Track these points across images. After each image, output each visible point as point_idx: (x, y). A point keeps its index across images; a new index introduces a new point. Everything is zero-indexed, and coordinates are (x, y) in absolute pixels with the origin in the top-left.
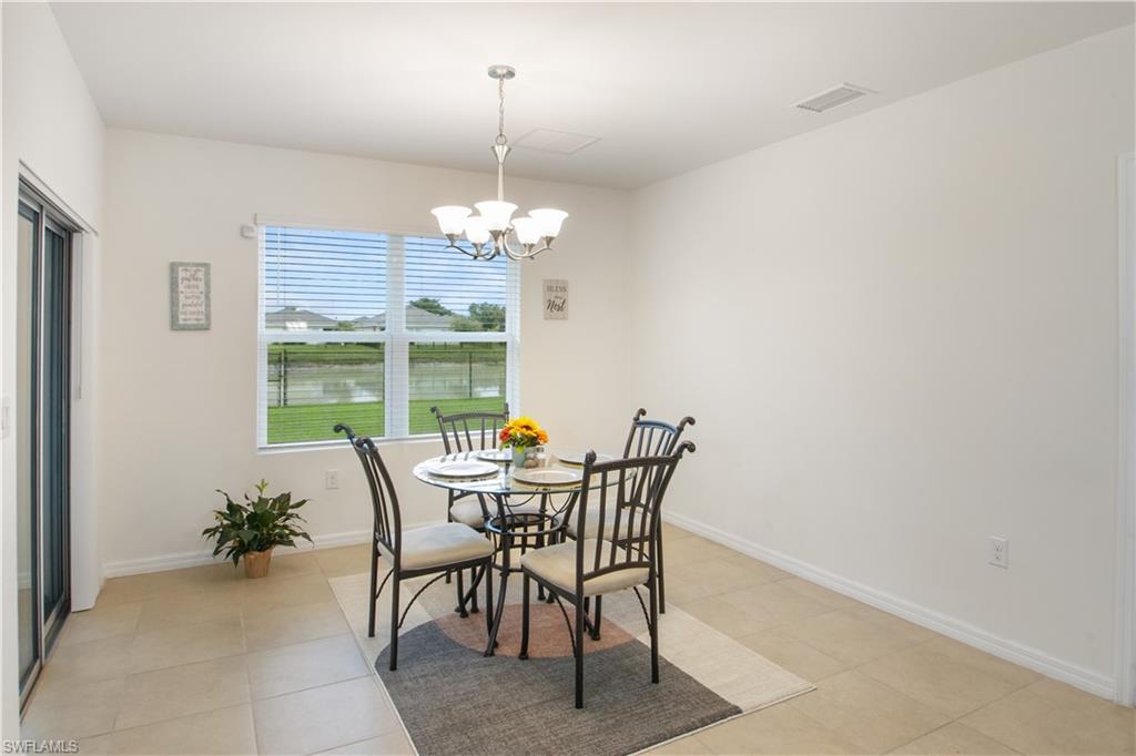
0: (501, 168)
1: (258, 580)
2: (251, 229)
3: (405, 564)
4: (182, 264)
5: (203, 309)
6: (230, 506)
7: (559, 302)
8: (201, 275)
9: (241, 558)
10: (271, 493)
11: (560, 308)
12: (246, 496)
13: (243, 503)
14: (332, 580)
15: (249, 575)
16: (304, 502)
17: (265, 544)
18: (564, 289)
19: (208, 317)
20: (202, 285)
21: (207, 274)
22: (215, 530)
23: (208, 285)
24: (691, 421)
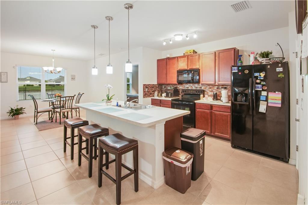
0: (53, 63)
1: (17, 120)
2: (15, 67)
3: (38, 111)
4: (2, 72)
5: (6, 79)
6: (12, 109)
7: (74, 78)
8: (6, 74)
9: (14, 116)
10: (19, 107)
11: (74, 79)
12: (15, 108)
13: (14, 109)
14: (30, 119)
15: (15, 119)
16: (25, 108)
17: (18, 114)
18: (75, 76)
19: (7, 80)
20: (6, 75)
21: (7, 74)
22: (9, 112)
23: (7, 75)
24: (84, 94)
